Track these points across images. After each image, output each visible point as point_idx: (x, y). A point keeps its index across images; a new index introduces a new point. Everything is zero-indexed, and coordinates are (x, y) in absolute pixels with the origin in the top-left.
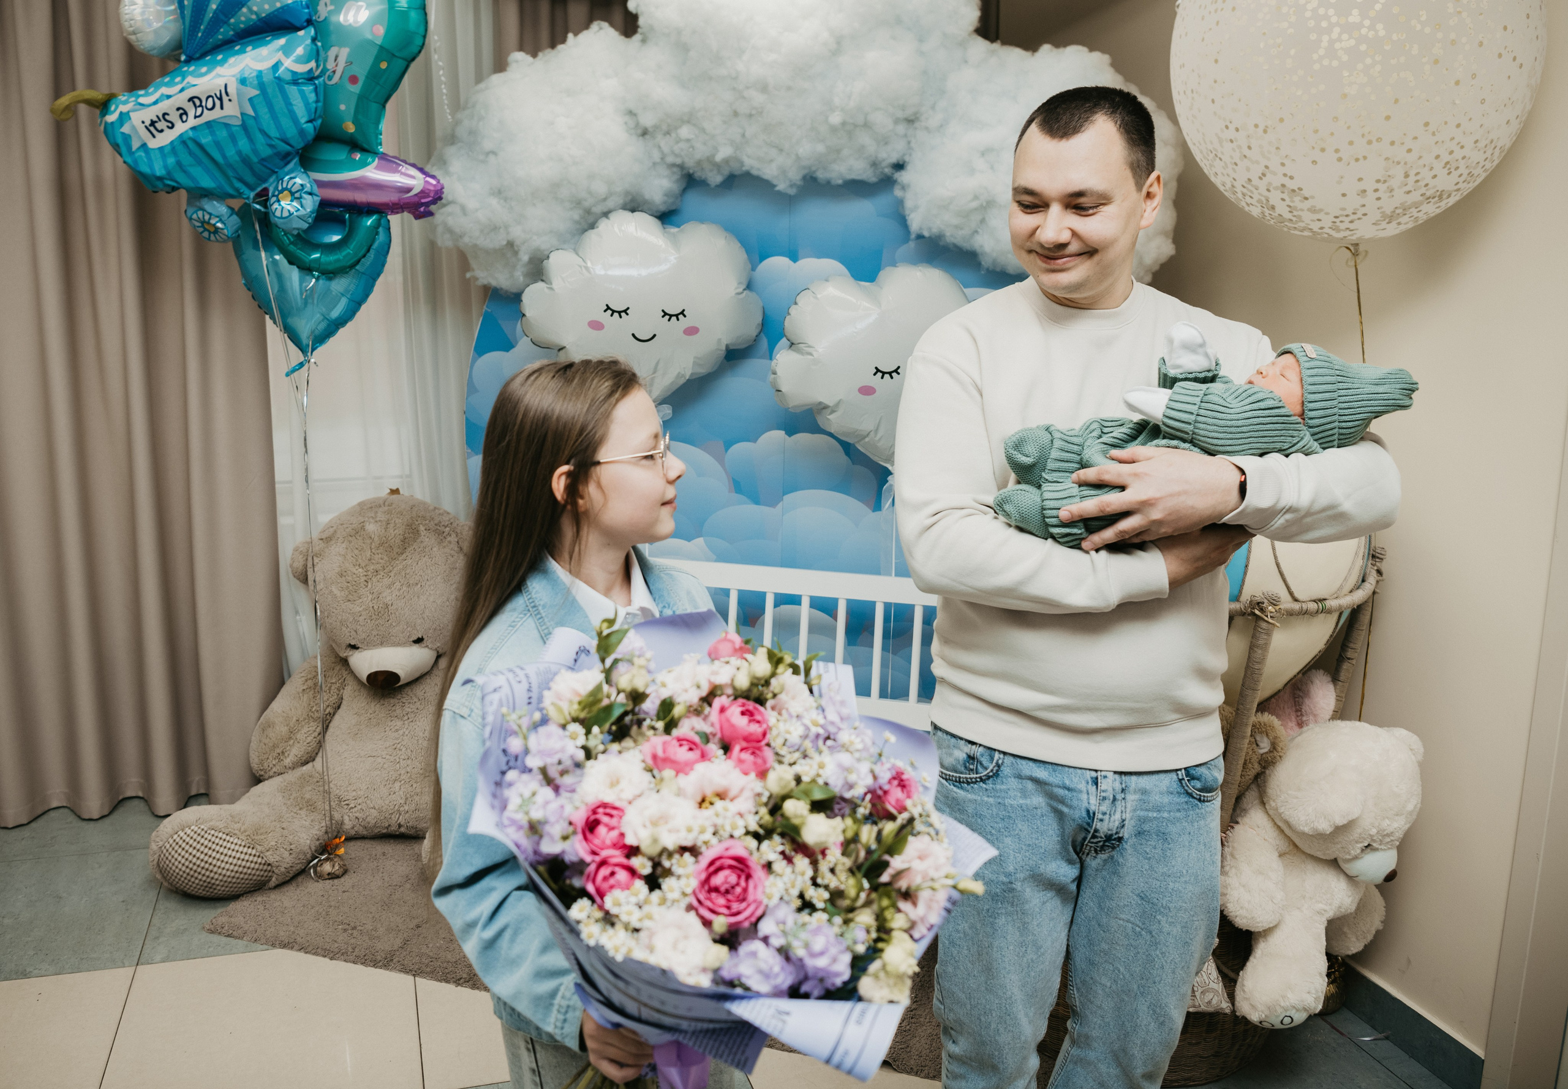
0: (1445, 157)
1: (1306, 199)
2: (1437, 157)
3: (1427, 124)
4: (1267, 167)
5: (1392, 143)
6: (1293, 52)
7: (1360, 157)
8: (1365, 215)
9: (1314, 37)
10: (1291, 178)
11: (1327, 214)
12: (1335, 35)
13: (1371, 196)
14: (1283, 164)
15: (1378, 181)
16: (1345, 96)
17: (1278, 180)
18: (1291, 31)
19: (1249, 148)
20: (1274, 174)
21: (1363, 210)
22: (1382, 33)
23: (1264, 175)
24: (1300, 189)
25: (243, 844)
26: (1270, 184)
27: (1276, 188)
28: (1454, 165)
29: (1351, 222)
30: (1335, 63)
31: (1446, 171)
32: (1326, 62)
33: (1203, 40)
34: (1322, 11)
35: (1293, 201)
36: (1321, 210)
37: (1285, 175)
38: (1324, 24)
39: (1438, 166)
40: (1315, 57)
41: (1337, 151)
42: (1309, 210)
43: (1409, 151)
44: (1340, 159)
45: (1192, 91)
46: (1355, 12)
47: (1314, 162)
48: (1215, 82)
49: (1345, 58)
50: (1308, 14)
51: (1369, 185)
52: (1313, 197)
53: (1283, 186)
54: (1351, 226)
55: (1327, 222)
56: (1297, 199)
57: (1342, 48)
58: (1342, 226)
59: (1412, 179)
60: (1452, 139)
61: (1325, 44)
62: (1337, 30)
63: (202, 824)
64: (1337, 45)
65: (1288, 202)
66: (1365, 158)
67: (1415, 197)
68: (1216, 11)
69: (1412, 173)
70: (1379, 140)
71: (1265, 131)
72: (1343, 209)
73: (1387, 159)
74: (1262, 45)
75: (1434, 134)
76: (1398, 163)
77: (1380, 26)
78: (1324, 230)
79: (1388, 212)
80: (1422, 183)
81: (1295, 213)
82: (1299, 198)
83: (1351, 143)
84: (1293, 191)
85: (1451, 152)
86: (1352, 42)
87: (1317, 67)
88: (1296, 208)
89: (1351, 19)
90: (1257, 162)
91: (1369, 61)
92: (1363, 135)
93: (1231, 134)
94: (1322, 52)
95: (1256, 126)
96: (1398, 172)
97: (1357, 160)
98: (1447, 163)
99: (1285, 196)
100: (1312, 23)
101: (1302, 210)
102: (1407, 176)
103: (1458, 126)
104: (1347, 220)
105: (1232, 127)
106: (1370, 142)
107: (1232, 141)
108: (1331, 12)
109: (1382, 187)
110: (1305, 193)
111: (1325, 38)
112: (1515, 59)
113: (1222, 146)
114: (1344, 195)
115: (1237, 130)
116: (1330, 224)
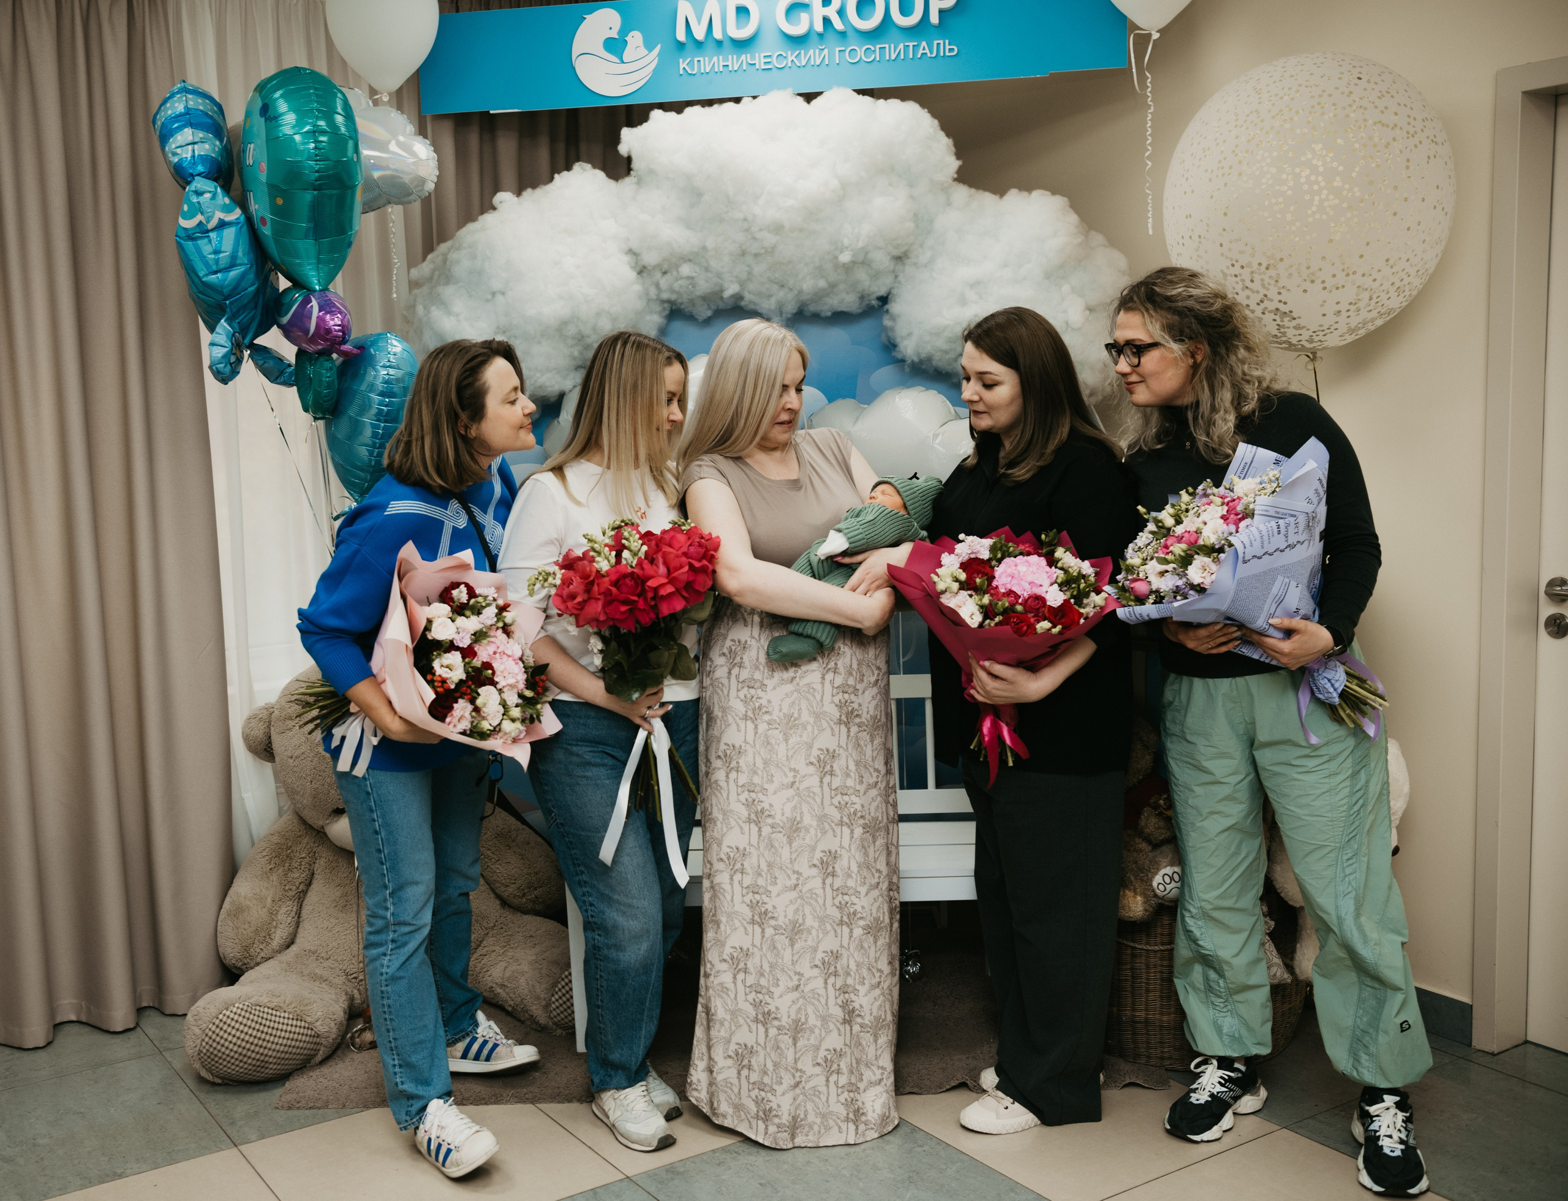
0: (1398, 284)
1: (1294, 319)
2: (1393, 284)
3: (1387, 260)
4: (1265, 296)
5: (1364, 275)
6: (1292, 208)
7: (1340, 286)
8: (1336, 329)
9: (1307, 197)
10: (1285, 303)
11: (1308, 330)
12: (1323, 196)
13: (1344, 314)
14: (1280, 293)
15: (1351, 304)
16: (1331, 241)
17: (1272, 306)
18: (1290, 193)
19: (1252, 281)
20: (1272, 300)
21: (1336, 326)
22: (1358, 194)
23: (1262, 301)
24: (1291, 312)
25: (291, 1016)
26: (1266, 308)
27: (1270, 312)
28: (1402, 289)
29: (1325, 335)
30: (1324, 217)
31: (1397, 294)
32: (1317, 216)
33: (1212, 197)
34: (1313, 178)
35: (1282, 321)
36: (1304, 327)
37: (1280, 301)
38: (1316, 187)
39: (1392, 290)
40: (1309, 212)
41: (1323, 282)
42: (1294, 327)
43: (1375, 280)
44: (1325, 288)
45: (1200, 237)
46: (1338, 178)
47: (1305, 291)
48: (1224, 230)
49: (1332, 213)
50: (1303, 180)
51: (1344, 307)
52: (1299, 318)
53: (1277, 309)
54: (1323, 339)
55: (1306, 335)
56: (1286, 319)
57: (1329, 206)
58: (1316, 339)
59: (1374, 300)
60: (1403, 270)
61: (1316, 202)
62: (1325, 192)
63: (245, 1001)
64: (1326, 204)
65: (1278, 322)
66: (1343, 286)
67: (1374, 314)
68: (1223, 175)
69: (1374, 297)
70: (1354, 273)
71: (1267, 268)
72: (1321, 326)
73: (1359, 287)
74: (1267, 203)
75: (1392, 267)
76: (1366, 289)
77: (1356, 189)
78: (1301, 343)
79: (1353, 327)
80: (1380, 304)
81: (1282, 330)
82: (1288, 318)
83: (1334, 276)
84: (1285, 313)
85: (1402, 280)
86: (1337, 201)
87: (1310, 220)
88: (1283, 327)
89: (1335, 184)
90: (1258, 292)
91: (1349, 215)
92: (1343, 270)
93: (1237, 270)
94: (1314, 209)
95: (1260, 264)
96: (1365, 296)
97: (1337, 288)
98: (1398, 288)
99: (1277, 317)
100: (1306, 187)
101: (1288, 328)
102: (1371, 299)
103: (1408, 260)
104: (1322, 333)
105: (1237, 265)
106: (1348, 275)
107: (1236, 276)
108: (1320, 178)
109: (1352, 308)
110: (1294, 315)
111: (1317, 198)
112: (1443, 209)
113: (1226, 280)
114: (1324, 315)
115: (1242, 267)
116: (1307, 338)
